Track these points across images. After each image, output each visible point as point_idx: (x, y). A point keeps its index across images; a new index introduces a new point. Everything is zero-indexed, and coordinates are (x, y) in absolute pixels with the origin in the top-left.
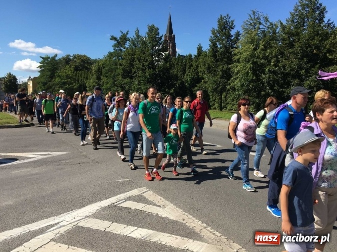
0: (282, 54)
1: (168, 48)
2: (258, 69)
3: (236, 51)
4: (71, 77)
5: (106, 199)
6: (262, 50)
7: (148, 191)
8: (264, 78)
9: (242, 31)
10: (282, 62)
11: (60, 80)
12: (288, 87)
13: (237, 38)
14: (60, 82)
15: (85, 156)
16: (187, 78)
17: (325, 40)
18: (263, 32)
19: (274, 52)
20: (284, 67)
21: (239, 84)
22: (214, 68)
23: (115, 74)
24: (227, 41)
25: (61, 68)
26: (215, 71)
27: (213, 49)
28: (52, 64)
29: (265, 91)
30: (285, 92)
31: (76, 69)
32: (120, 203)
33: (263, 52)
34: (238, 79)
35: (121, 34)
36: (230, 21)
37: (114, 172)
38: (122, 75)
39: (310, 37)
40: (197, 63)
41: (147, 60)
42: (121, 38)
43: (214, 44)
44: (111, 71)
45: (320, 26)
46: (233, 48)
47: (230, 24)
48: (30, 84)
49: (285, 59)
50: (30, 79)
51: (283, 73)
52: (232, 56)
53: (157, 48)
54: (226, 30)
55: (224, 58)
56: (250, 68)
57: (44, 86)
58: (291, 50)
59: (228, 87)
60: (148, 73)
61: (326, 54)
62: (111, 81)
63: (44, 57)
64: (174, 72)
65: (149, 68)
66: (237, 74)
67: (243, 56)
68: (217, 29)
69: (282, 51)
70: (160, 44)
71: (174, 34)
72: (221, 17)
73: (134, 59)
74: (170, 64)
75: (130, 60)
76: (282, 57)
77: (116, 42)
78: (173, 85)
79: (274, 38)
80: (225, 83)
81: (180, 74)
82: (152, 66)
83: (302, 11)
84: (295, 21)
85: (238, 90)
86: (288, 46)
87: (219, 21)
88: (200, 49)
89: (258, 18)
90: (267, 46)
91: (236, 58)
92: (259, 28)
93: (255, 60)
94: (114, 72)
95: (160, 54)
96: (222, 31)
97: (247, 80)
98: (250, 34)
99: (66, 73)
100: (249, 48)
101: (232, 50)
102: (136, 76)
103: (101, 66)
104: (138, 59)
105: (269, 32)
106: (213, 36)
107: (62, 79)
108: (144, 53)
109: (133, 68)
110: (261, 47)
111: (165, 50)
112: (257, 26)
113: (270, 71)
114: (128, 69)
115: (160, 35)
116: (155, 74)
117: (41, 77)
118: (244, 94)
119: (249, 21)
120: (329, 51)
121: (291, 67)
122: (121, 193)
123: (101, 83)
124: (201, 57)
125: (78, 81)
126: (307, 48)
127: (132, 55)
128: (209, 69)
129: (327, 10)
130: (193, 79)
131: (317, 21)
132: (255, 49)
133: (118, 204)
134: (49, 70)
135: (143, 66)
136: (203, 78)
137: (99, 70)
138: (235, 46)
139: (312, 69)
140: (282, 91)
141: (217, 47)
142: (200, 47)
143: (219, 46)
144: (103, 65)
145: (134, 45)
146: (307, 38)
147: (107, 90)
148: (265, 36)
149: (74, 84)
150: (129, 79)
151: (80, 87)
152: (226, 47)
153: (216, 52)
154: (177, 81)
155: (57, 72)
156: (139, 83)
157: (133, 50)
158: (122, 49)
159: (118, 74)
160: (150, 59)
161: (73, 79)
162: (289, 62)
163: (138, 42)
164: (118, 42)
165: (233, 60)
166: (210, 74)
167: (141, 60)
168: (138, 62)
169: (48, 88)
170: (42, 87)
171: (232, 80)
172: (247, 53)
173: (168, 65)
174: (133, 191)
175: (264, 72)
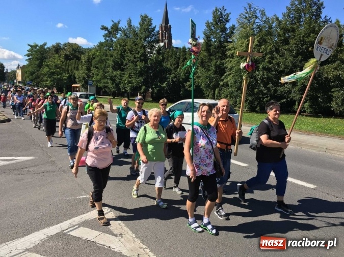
0: (277, 50)
1: (164, 38)
3: (230, 45)
4: (60, 67)
6: (257, 45)
7: (109, 212)
8: (258, 76)
9: (237, 25)
10: (277, 59)
11: (48, 70)
13: (232, 33)
14: (48, 71)
15: (53, 163)
18: (259, 27)
19: (269, 47)
20: (278, 64)
21: (232, 81)
22: (207, 62)
23: (106, 65)
24: (222, 35)
25: (50, 57)
26: (208, 66)
27: (207, 43)
28: (40, 52)
29: (258, 89)
30: (278, 91)
31: (67, 57)
32: (72, 230)
33: (258, 48)
34: (232, 75)
36: (225, 14)
38: (112, 67)
39: (306, 34)
41: (139, 52)
43: (208, 37)
44: (101, 61)
45: (317, 22)
46: (228, 42)
47: (226, 17)
48: (19, 72)
49: (280, 56)
50: (19, 67)
51: (277, 70)
52: (226, 50)
53: (150, 39)
54: (220, 23)
55: (218, 52)
57: (32, 75)
58: (286, 47)
59: (221, 83)
60: (140, 65)
62: (101, 73)
64: (167, 65)
65: (141, 61)
66: (231, 69)
68: (212, 21)
69: (278, 47)
70: (153, 35)
71: (170, 24)
72: (216, 9)
73: (125, 50)
74: (163, 56)
75: (121, 51)
76: (277, 53)
78: (166, 79)
79: (269, 33)
80: (218, 79)
82: (145, 58)
83: (299, 6)
84: (291, 16)
85: (231, 87)
86: (283, 43)
87: (214, 14)
89: (254, 11)
90: (262, 42)
91: (229, 53)
92: (254, 22)
94: (105, 63)
95: (153, 46)
96: (217, 24)
97: (240, 76)
98: (244, 28)
99: (54, 63)
100: (243, 43)
101: (226, 44)
102: (127, 68)
103: (91, 57)
104: (129, 50)
105: (265, 27)
106: (207, 29)
107: (50, 69)
108: (136, 45)
109: (125, 60)
110: (256, 42)
111: (158, 42)
112: (253, 20)
113: (264, 68)
114: (118, 60)
115: (153, 26)
116: (147, 67)
119: (244, 14)
121: (284, 64)
123: (91, 74)
125: (68, 72)
127: (124, 46)
128: (202, 64)
129: (324, 6)
130: (186, 73)
131: (314, 17)
133: (69, 232)
134: (37, 59)
135: (135, 58)
137: (89, 61)
138: (229, 40)
140: (276, 89)
141: (211, 40)
143: (213, 40)
144: (93, 55)
145: (125, 35)
146: (303, 34)
147: (97, 82)
148: (261, 30)
149: (64, 74)
150: (120, 72)
151: (70, 77)
152: (220, 41)
153: (210, 46)
154: (170, 74)
155: (45, 62)
156: (130, 76)
157: (124, 40)
158: (114, 39)
159: (109, 66)
160: (142, 51)
161: (63, 69)
162: (283, 59)
163: (130, 33)
164: (108, 32)
165: (226, 54)
166: (203, 70)
167: (133, 51)
168: (129, 54)
169: (36, 78)
170: (30, 77)
171: (226, 76)
172: (241, 48)
173: (161, 57)
174: (92, 212)
175: (257, 69)
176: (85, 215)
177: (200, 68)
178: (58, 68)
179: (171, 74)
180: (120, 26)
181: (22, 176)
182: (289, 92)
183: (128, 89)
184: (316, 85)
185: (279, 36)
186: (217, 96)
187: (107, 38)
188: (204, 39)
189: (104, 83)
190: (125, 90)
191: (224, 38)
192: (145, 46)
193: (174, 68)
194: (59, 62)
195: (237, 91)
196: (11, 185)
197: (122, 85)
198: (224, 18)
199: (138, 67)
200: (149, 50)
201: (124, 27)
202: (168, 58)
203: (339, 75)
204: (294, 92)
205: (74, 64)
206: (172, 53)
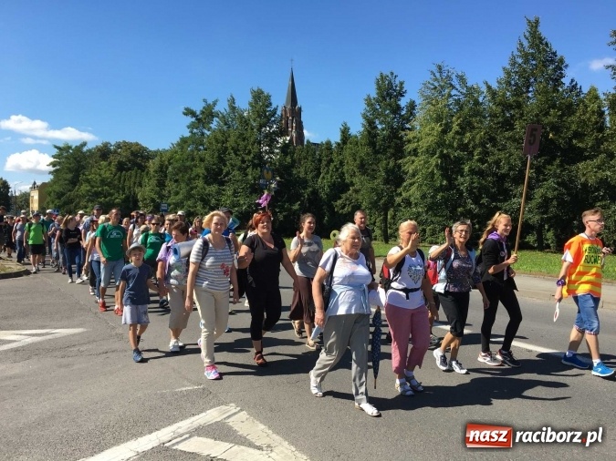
0: (492, 140)
1: (290, 129)
2: (450, 168)
3: (411, 135)
4: (110, 183)
5: (150, 432)
6: (457, 133)
7: (239, 412)
8: (462, 184)
9: (419, 101)
10: (493, 154)
11: (88, 188)
12: (505, 200)
13: (412, 114)
14: (89, 191)
16: (324, 183)
17: (569, 115)
18: (458, 102)
19: (478, 136)
20: (497, 163)
21: (418, 194)
22: (371, 165)
23: (191, 175)
24: (394, 118)
25: (92, 167)
26: (373, 170)
27: (369, 132)
28: (75, 159)
29: (464, 207)
30: (501, 207)
32: (178, 443)
33: (458, 137)
34: (416, 185)
35: (203, 104)
36: (397, 82)
37: (173, 369)
38: (203, 179)
39: (541, 111)
40: (341, 157)
41: (249, 153)
42: (203, 113)
43: (371, 123)
44: (186, 169)
45: (558, 90)
46: (403, 130)
47: (398, 88)
48: (35, 196)
49: (499, 150)
50: (34, 186)
51: (495, 174)
52: (403, 144)
53: (268, 129)
54: (390, 99)
55: (389, 147)
56: (437, 165)
57: (59, 198)
58: (507, 134)
59: (398, 200)
60: (252, 174)
61: (571, 139)
62: (184, 189)
63: (61, 145)
64: (301, 172)
65: (255, 166)
66: (414, 175)
67: (424, 144)
68: (376, 96)
69: (493, 135)
70: (274, 122)
71: (299, 105)
72: (382, 76)
73: (226, 148)
74: (292, 157)
75: (218, 151)
76: (493, 146)
77: (194, 119)
78: (298, 197)
79: (477, 113)
80: (392, 192)
81: (310, 176)
82: (260, 162)
83: (525, 66)
84: (513, 82)
85: (416, 205)
86: (502, 127)
87: (378, 84)
88: (345, 132)
89: (448, 77)
90: (466, 126)
91: (410, 147)
92: (450, 96)
93: (445, 152)
94: (189, 172)
95: (273, 141)
96: (384, 99)
97: (432, 186)
98: (434, 105)
99: (100, 175)
100: (433, 129)
101: (403, 133)
102: (230, 180)
103: (166, 163)
104: (233, 148)
105: (468, 102)
106: (367, 109)
107: (93, 187)
108: (244, 139)
109: (225, 165)
110: (455, 127)
111: (283, 132)
112: (447, 91)
113: (472, 171)
114: (215, 167)
115: (274, 106)
117: (53, 182)
118: (427, 212)
119: (432, 82)
120: (578, 135)
121: (509, 163)
122: (184, 417)
123: (165, 193)
124: (348, 145)
125: (124, 191)
127: (223, 143)
128: (363, 167)
130: (334, 184)
131: (551, 82)
132: (444, 132)
133: (173, 445)
134: (70, 170)
135: (243, 161)
136: (352, 184)
137: (162, 169)
138: (408, 126)
139: (550, 167)
141: (376, 127)
142: (345, 128)
143: (379, 127)
144: (171, 158)
145: (226, 124)
146: (536, 112)
147: (177, 205)
148: (461, 108)
149: (116, 195)
150: (217, 187)
151: (126, 200)
152: (392, 128)
154: (305, 188)
155: (84, 174)
156: (235, 190)
157: (223, 133)
158: (206, 131)
159: (197, 177)
160: (255, 149)
161: (115, 185)
162: (505, 154)
163: (233, 120)
164: (197, 119)
165: (405, 150)
166: (365, 176)
167: (239, 150)
168: (233, 155)
169: (66, 203)
170: (56, 201)
171: (405, 187)
172: (431, 139)
173: (289, 159)
174: (208, 412)
175: (461, 173)
176: (197, 417)
177: (358, 174)
178: (106, 185)
180: (216, 109)
181: (70, 359)
184: (567, 198)
186: (390, 223)
187: (195, 130)
188: (364, 126)
191: (398, 122)
192: (260, 141)
193: (312, 178)
194: (108, 175)
196: (53, 374)
198: (395, 90)
199: (250, 177)
200: (267, 148)
201: (223, 111)
202: (300, 160)
203: (607, 179)
204: (530, 211)
205: (133, 178)
206: (308, 152)
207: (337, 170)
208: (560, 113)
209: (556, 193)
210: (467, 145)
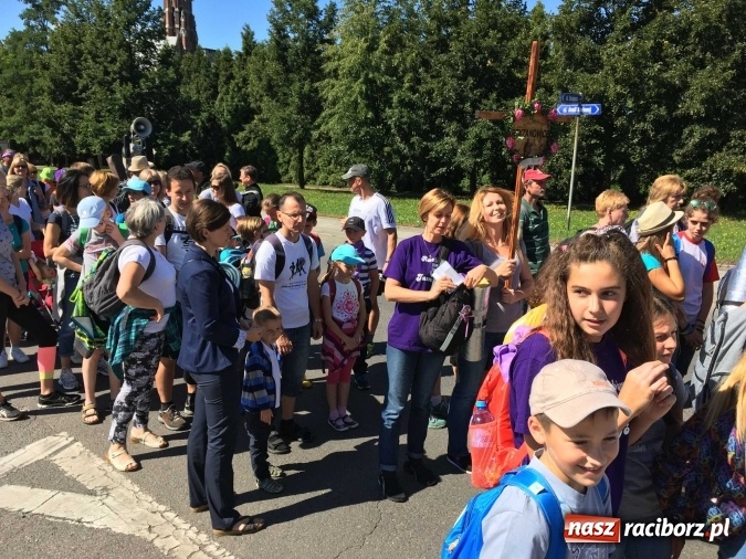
0: (426, 63)
1: (177, 26)
2: (376, 97)
3: (329, 50)
6: (385, 52)
7: (71, 443)
8: (391, 118)
9: (338, 6)
10: (426, 82)
12: (435, 140)
13: (332, 21)
16: (223, 107)
17: (509, 40)
18: (387, 10)
19: (409, 59)
20: (430, 93)
21: (338, 128)
22: (279, 87)
23: (31, 88)
24: (309, 25)
26: (285, 94)
27: (278, 43)
29: (391, 146)
30: (432, 150)
33: (386, 57)
34: (337, 116)
38: (49, 94)
39: (481, 31)
40: (243, 72)
41: (113, 61)
43: (279, 29)
44: (19, 80)
45: (500, 5)
46: (323, 41)
49: (432, 77)
51: (426, 107)
52: (322, 61)
53: (139, 27)
55: (304, 64)
56: (361, 93)
58: (444, 57)
59: (315, 134)
60: (121, 92)
61: (510, 69)
62: (21, 109)
64: (189, 91)
65: (124, 81)
66: (334, 103)
67: (346, 63)
69: (427, 57)
70: (148, 18)
73: (80, 53)
74: (177, 72)
75: (69, 54)
76: (426, 71)
80: (307, 124)
81: (204, 96)
82: (132, 73)
85: (336, 142)
86: (437, 48)
88: (248, 37)
90: (396, 44)
91: (328, 67)
92: (378, 1)
93: (371, 76)
94: (29, 84)
95: (152, 45)
97: (355, 119)
98: (357, 12)
100: (357, 45)
101: (320, 47)
104: (90, 53)
105: (400, 11)
106: (275, 9)
108: (106, 40)
109: (81, 76)
110: (383, 45)
111: (161, 35)
113: (402, 102)
114: (65, 78)
116: (140, 95)
121: (442, 94)
124: (253, 57)
126: (474, 56)
127: (76, 43)
128: (270, 89)
130: (236, 110)
132: (371, 49)
135: (107, 73)
136: (258, 111)
138: (326, 37)
139: (484, 101)
140: (427, 146)
141: (287, 36)
142: (248, 33)
143: (292, 36)
145: (78, 15)
146: (475, 31)
147: (12, 130)
148: (391, 19)
150: (71, 107)
152: (308, 39)
153: (285, 49)
154: (197, 113)
156: (98, 115)
157: (74, 28)
158: (49, 25)
159: (40, 92)
160: (124, 56)
162: (439, 83)
163: (88, 10)
164: (34, 6)
165: (323, 70)
166: (274, 102)
167: (99, 56)
168: (90, 61)
171: (324, 118)
172: (353, 58)
173: (171, 73)
174: (28, 447)
175: (389, 103)
176: (11, 456)
177: (265, 99)
179: (199, 114)
182: (454, 152)
183: (96, 148)
185: (429, 32)
186: (308, 162)
187: (32, 23)
188: (271, 34)
189: (32, 133)
190: (88, 150)
191: (315, 32)
192: (129, 44)
193: (207, 99)
195: (349, 151)
197: (78, 139)
199: (118, 95)
200: (141, 55)
202: (189, 73)
204: (463, 154)
206: (199, 62)
207: (240, 89)
208: (499, 35)
209: (490, 133)
210: (396, 68)
